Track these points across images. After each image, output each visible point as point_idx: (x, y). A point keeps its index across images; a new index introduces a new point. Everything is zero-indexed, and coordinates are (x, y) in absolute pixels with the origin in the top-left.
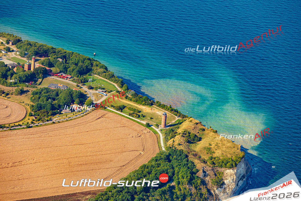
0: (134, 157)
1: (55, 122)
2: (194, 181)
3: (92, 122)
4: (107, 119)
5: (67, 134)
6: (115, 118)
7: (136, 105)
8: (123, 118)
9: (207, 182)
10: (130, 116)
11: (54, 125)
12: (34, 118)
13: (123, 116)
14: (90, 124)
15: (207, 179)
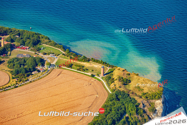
0: (94, 99)
1: (31, 81)
2: (139, 111)
3: (56, 78)
4: (64, 75)
5: (43, 89)
6: (69, 73)
7: (79, 62)
8: (74, 72)
9: (146, 111)
10: (78, 70)
11: (31, 83)
12: (16, 80)
13: (73, 71)
14: (55, 79)
15: (146, 108)
